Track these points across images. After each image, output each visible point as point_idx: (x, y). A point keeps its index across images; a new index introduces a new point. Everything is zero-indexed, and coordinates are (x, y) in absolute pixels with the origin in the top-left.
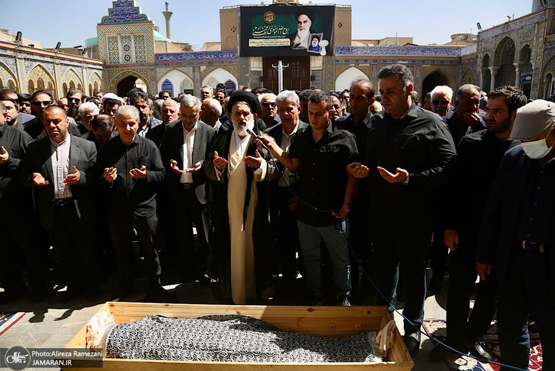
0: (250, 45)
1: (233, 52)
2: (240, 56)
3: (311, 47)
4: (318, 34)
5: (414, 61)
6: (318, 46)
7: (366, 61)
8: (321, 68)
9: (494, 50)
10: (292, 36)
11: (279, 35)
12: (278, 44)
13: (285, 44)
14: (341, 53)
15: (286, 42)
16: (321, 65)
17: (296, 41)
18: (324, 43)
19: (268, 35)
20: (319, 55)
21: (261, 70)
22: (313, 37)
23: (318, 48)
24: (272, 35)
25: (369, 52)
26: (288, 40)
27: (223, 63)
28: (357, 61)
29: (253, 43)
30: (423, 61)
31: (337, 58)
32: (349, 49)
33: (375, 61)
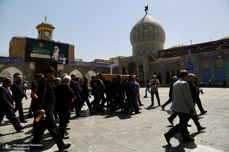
0: (31, 56)
1: (21, 59)
2: (25, 61)
3: (59, 60)
4: (62, 55)
5: (97, 68)
6: (62, 60)
7: (81, 67)
8: (63, 69)
9: (127, 65)
10: (51, 54)
11: (45, 53)
12: (45, 57)
13: (48, 58)
14: (71, 64)
15: (48, 57)
16: (63, 68)
17: (53, 57)
18: (64, 59)
19: (40, 53)
20: (62, 64)
21: (34, 69)
22: (60, 56)
23: (62, 61)
24: (42, 53)
25: (81, 64)
26: (49, 56)
27: (14, 64)
28: (77, 67)
29: (32, 55)
30: (99, 68)
31: (70, 66)
32: (74, 62)
33: (84, 67)
